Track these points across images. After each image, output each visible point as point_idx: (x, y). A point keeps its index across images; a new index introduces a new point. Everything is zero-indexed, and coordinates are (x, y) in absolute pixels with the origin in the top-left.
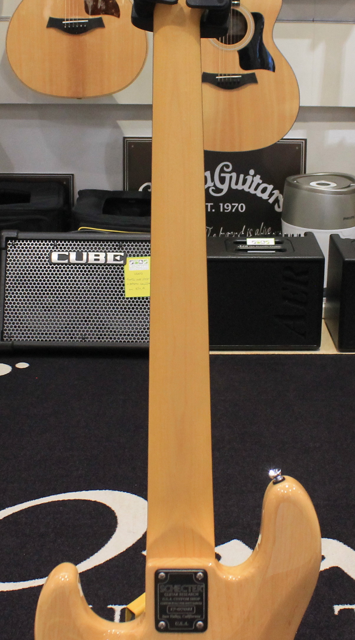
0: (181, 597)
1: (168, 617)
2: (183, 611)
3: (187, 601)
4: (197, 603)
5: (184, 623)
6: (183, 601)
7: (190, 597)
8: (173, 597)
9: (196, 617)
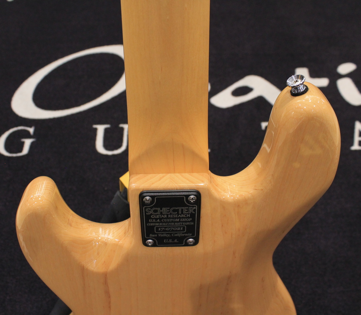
0: (170, 218)
1: (156, 235)
2: (173, 230)
3: (177, 222)
4: (188, 223)
5: (173, 240)
6: (172, 222)
7: (180, 218)
8: (160, 219)
9: (186, 235)
